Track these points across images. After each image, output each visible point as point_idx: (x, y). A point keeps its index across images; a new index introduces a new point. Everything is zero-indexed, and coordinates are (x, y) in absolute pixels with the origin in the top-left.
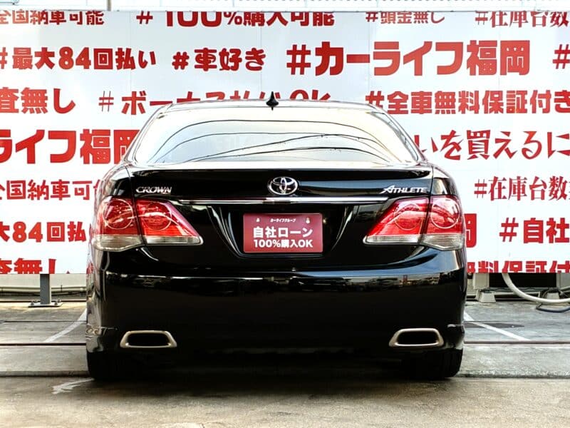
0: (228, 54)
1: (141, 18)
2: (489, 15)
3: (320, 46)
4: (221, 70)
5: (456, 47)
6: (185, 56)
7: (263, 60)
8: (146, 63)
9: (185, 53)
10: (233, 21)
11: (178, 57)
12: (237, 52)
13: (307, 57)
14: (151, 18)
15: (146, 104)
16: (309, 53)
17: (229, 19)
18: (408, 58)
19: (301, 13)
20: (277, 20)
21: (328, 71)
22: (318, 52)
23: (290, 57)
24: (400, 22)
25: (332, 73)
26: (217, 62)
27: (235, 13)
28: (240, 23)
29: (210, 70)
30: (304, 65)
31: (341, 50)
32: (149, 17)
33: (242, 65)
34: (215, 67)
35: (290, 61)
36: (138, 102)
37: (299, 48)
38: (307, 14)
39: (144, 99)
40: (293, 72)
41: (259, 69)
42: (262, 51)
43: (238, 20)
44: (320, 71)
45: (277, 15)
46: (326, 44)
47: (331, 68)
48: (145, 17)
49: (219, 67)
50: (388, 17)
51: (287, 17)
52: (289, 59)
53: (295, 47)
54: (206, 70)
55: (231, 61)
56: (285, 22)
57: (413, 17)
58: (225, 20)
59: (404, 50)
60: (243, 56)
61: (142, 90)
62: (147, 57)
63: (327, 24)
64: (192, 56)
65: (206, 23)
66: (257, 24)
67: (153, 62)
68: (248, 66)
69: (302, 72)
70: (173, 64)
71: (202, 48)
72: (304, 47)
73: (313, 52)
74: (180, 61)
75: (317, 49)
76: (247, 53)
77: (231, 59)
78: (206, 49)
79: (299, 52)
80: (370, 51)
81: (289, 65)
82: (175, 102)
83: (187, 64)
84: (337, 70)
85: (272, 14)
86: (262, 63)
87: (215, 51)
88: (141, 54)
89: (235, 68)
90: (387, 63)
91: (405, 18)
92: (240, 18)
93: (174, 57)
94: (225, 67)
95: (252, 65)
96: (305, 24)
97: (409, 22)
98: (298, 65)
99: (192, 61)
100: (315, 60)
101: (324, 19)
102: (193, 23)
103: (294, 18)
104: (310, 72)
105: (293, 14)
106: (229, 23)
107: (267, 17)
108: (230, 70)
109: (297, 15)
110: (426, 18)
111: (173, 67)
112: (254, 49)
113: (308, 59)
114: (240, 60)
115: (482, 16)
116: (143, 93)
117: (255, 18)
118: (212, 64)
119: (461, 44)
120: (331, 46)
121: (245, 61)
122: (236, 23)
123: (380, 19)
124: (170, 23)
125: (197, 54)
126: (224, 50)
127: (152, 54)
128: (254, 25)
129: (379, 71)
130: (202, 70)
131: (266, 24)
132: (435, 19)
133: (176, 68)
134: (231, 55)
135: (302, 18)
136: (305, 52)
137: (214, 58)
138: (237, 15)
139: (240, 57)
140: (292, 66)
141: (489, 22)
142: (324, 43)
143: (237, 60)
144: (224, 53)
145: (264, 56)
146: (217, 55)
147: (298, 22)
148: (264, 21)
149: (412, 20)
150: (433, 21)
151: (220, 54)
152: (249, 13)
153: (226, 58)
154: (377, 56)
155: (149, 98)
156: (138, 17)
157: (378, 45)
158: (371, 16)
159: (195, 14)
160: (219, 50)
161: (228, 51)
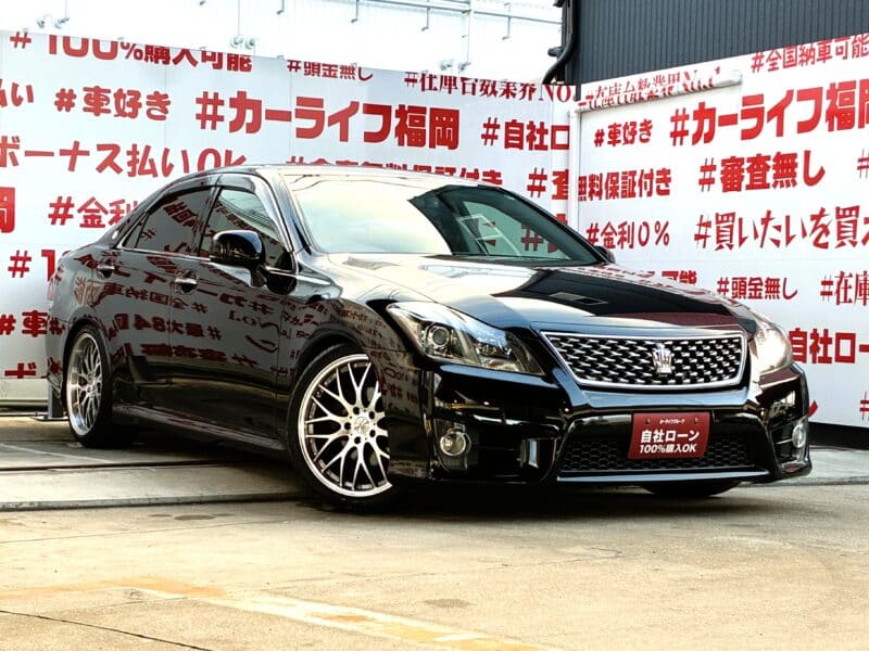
0: (124, 96)
1: (16, 39)
2: (419, 78)
3: (235, 96)
4: (116, 116)
5: (384, 111)
6: (72, 95)
7: (168, 107)
8: (21, 99)
9: (71, 91)
10: (132, 55)
11: (61, 94)
12: (137, 94)
13: (219, 107)
14: (29, 41)
15: (19, 154)
16: (222, 103)
17: (128, 51)
18: (332, 120)
19: (214, 54)
20: (185, 57)
21: (244, 128)
22: (233, 103)
23: (200, 106)
24: (325, 75)
25: (248, 131)
26: (112, 106)
27: (134, 45)
28: (140, 58)
29: (102, 115)
30: (216, 118)
31: (259, 103)
32: (26, 40)
33: (142, 111)
34: (108, 111)
35: (200, 112)
36: (9, 150)
37: (211, 96)
38: (220, 55)
39: (17, 147)
40: (203, 127)
41: (163, 118)
42: (166, 96)
43: (138, 54)
44: (235, 126)
45: (185, 53)
46: (242, 94)
47: (248, 124)
48: (21, 40)
49: (114, 111)
50: (312, 68)
51: (197, 57)
52: (199, 109)
53: (206, 94)
54: (97, 114)
55: (129, 106)
56: (194, 63)
57: (340, 70)
58: (122, 53)
59: (330, 110)
60: (143, 100)
61: (15, 135)
62: (22, 92)
63: (243, 69)
64: (81, 95)
65: (98, 54)
66: (160, 61)
67: (31, 99)
68: (149, 113)
69: (214, 127)
70: (56, 103)
71: (92, 86)
72: (216, 95)
73: (227, 103)
74: (65, 100)
75: (231, 100)
76: (148, 97)
77: (129, 104)
78: (97, 87)
79: (210, 102)
80: (292, 107)
81: (198, 117)
82: (57, 153)
83: (73, 105)
84: (254, 128)
85: (180, 51)
86: (166, 111)
87: (109, 91)
88: (15, 87)
89: (134, 115)
90: (310, 124)
91: (330, 71)
92: (140, 51)
93: (58, 95)
94: (121, 113)
95: (154, 112)
96: (218, 66)
97: (335, 76)
98: (209, 117)
99: (80, 102)
100: (229, 113)
101: (239, 63)
102: (82, 53)
103: (205, 58)
104: (223, 126)
105: (204, 53)
106: (127, 57)
107: (173, 55)
108: (127, 118)
109: (209, 54)
110: (353, 73)
111: (56, 107)
112: (157, 93)
113: (221, 111)
114: (140, 105)
115: (411, 77)
116: (15, 139)
117: (158, 54)
118: (104, 107)
119: (389, 108)
120: (248, 97)
121: (145, 108)
122: (136, 58)
123: (303, 69)
124: (53, 50)
125: (86, 93)
126: (121, 90)
127: (29, 89)
128: (157, 62)
129: (302, 133)
130: (92, 114)
131: (171, 62)
132: (363, 76)
133: (60, 109)
134: (128, 98)
135: (215, 59)
136: (217, 102)
137: (108, 99)
138: (136, 47)
139: (140, 101)
140: (202, 117)
141: (419, 85)
142: (239, 93)
143: (136, 105)
144: (119, 95)
145: (169, 103)
146: (111, 96)
147: (209, 64)
148: (169, 58)
149: (338, 74)
150: (361, 78)
151: (115, 95)
152: (152, 47)
153: (122, 101)
154: (300, 114)
155: (25, 146)
156: (12, 39)
157: (301, 101)
158: (293, 66)
159: (85, 42)
160: (114, 90)
161: (125, 92)
